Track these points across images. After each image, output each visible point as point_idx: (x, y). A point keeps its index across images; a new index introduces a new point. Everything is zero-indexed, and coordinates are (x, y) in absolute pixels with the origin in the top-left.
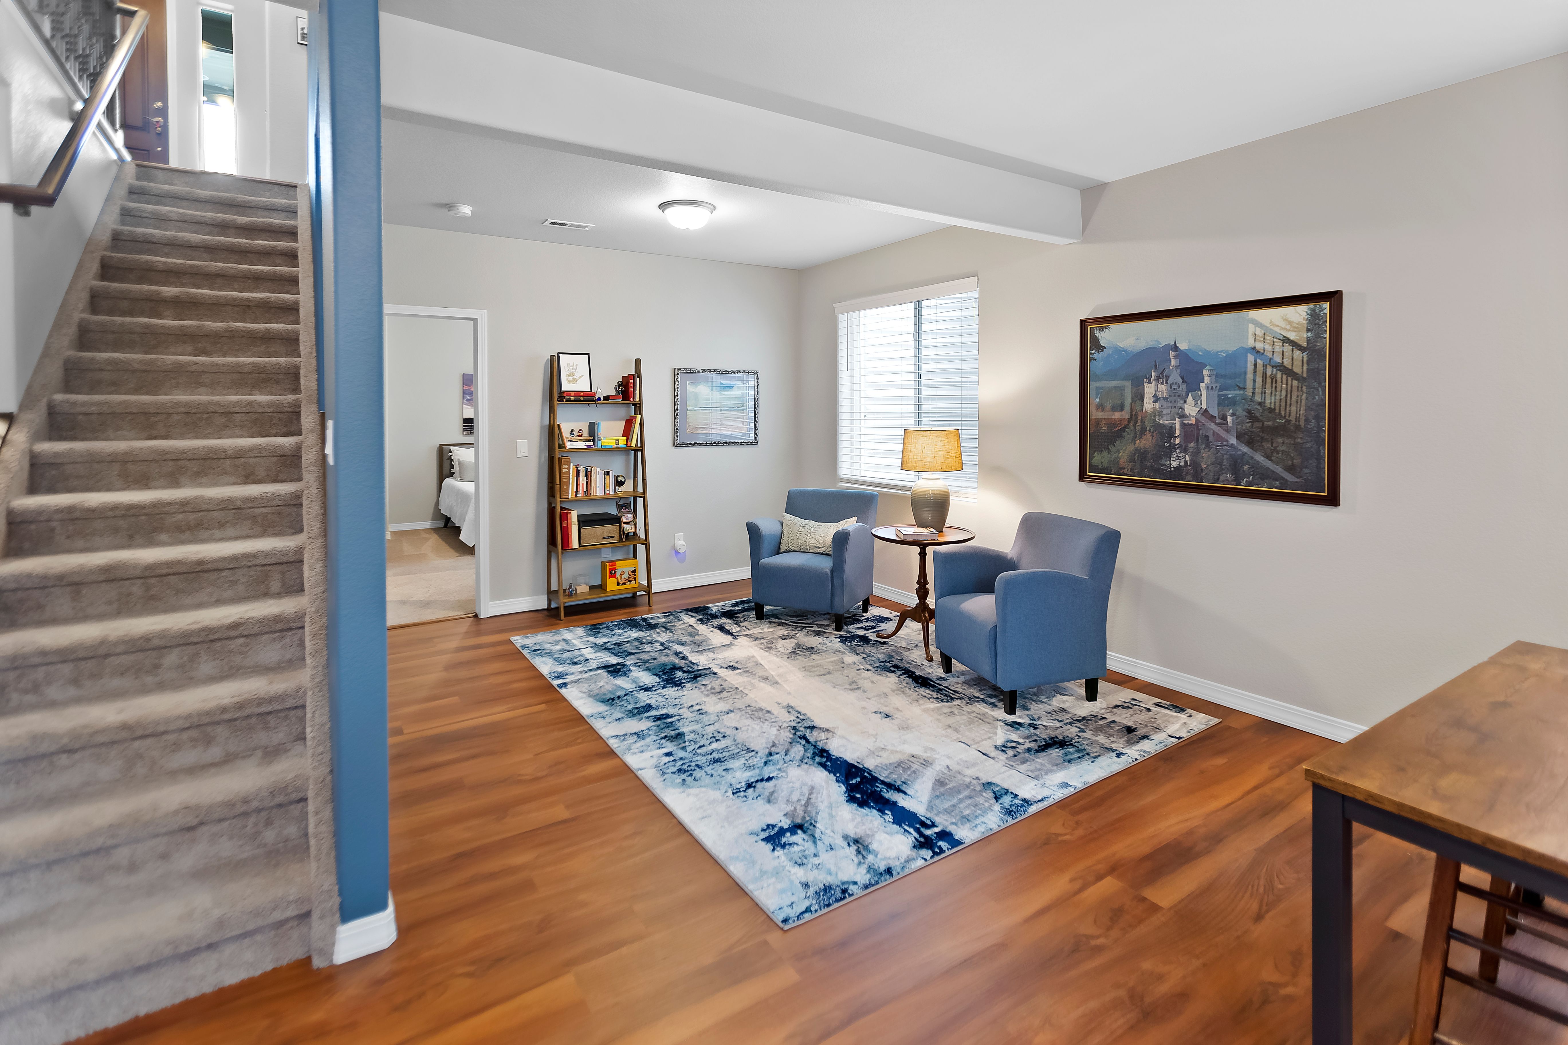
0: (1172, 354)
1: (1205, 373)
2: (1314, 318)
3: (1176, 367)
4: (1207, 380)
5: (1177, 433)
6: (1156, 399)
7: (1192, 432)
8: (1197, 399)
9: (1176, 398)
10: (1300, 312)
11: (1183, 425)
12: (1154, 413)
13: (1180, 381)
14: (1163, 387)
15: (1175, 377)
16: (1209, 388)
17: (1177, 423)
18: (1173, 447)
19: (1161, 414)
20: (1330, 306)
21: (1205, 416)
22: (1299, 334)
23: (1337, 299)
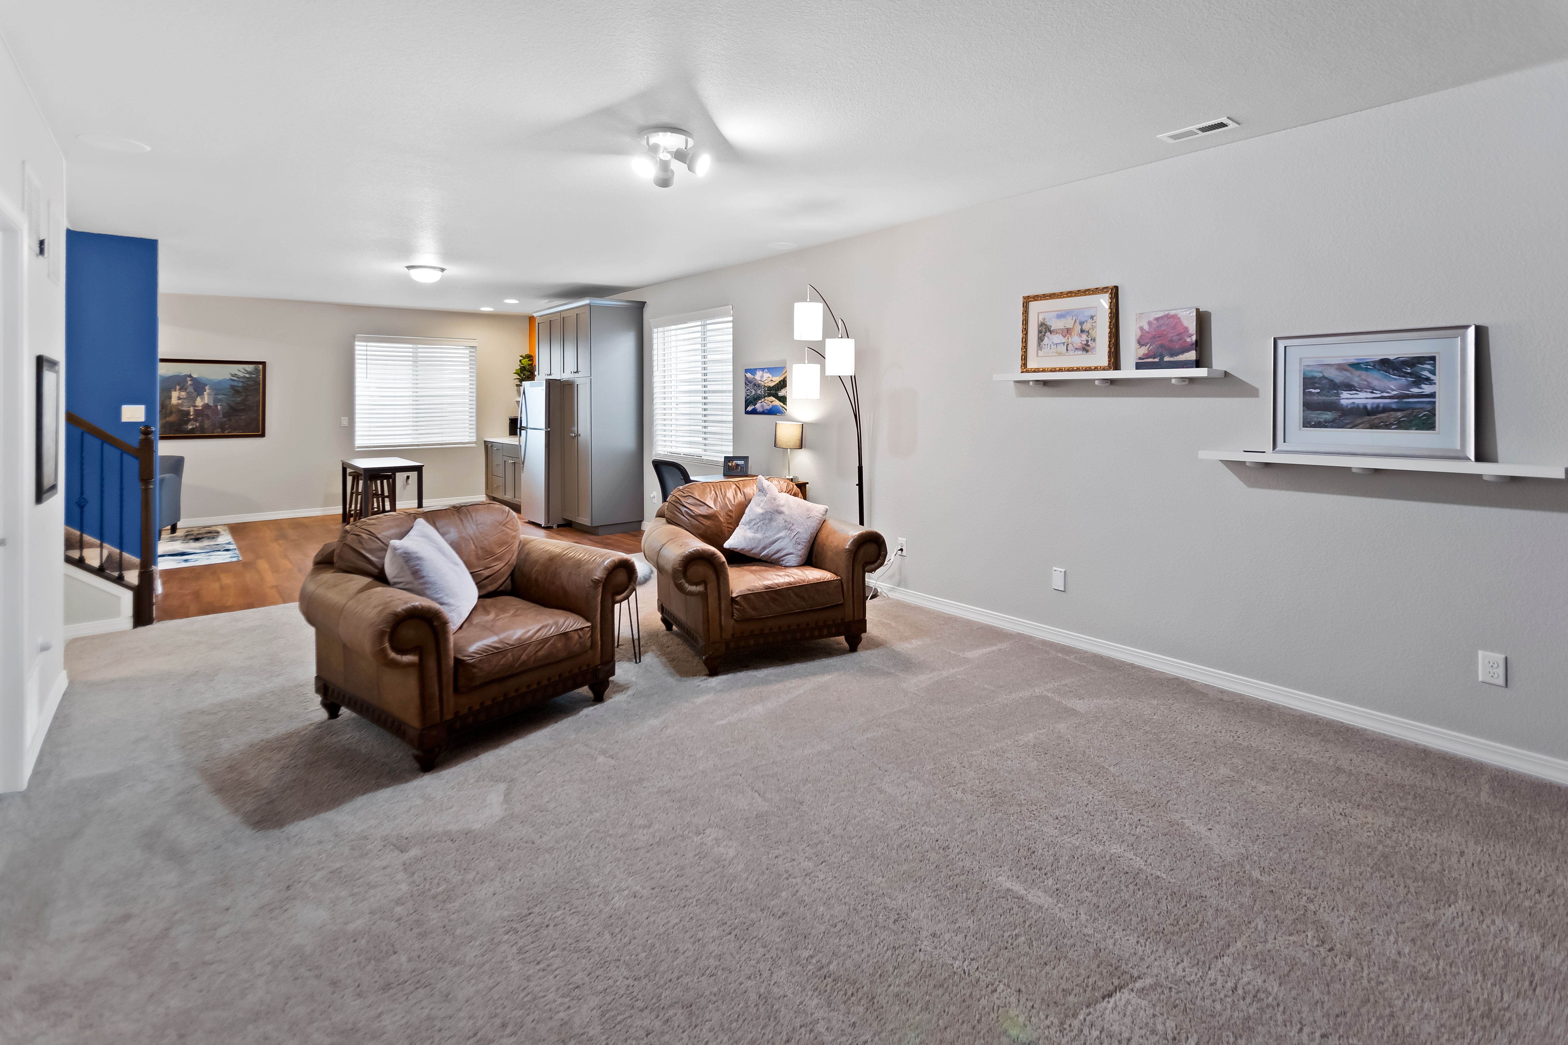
0: (189, 379)
1: (207, 388)
2: (257, 370)
3: (191, 385)
4: (208, 391)
5: (192, 413)
6: (179, 398)
7: (198, 413)
8: (203, 399)
9: (191, 399)
10: (250, 368)
11: (195, 410)
12: (178, 405)
13: (193, 391)
14: (183, 394)
15: (191, 389)
16: (209, 394)
17: (192, 409)
18: (189, 420)
19: (181, 405)
20: (261, 366)
21: (206, 406)
22: (247, 376)
23: (264, 364)
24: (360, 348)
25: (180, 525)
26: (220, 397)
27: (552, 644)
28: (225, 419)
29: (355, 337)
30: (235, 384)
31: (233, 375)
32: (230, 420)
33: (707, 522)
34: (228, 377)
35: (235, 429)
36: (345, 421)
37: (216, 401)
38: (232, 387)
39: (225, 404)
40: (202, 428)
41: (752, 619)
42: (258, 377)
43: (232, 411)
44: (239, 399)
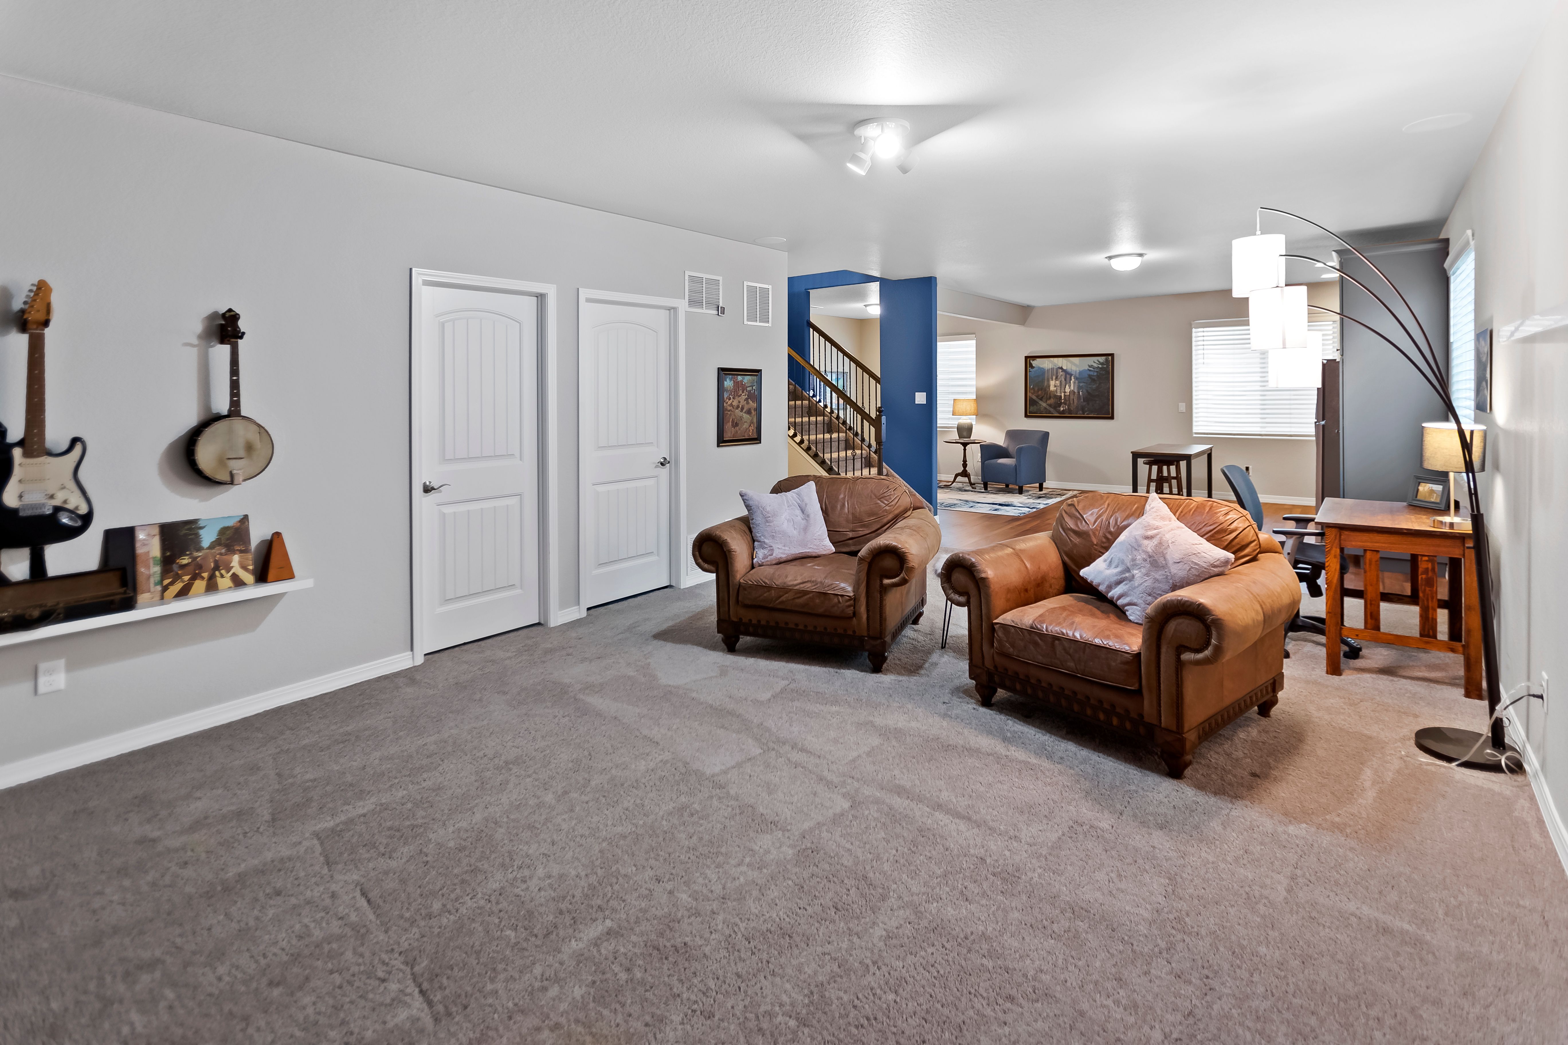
0: (1059, 371)
1: (1072, 377)
2: (1107, 360)
3: (1062, 375)
4: (1073, 380)
5: (1063, 398)
6: (1055, 386)
7: (1067, 398)
8: (1070, 386)
9: (1062, 386)
10: (1102, 359)
11: (1065, 395)
12: (1054, 391)
13: (1064, 380)
14: (1057, 382)
15: (1061, 379)
16: (1074, 382)
17: (1063, 395)
18: (1061, 403)
19: (1057, 391)
20: (1110, 357)
21: (1072, 392)
22: (1100, 366)
23: (1112, 355)
24: (1198, 334)
25: (1045, 485)
26: (1081, 385)
27: (810, 597)
28: (1085, 403)
29: (1191, 325)
30: (1092, 373)
31: (1090, 366)
32: (1088, 404)
33: (1076, 540)
34: (1087, 368)
35: (1092, 412)
36: (1182, 407)
37: (1079, 388)
38: (1090, 376)
39: (1084, 390)
40: (1070, 411)
41: (1008, 656)
42: (1108, 367)
43: (1089, 397)
44: (1094, 386)
